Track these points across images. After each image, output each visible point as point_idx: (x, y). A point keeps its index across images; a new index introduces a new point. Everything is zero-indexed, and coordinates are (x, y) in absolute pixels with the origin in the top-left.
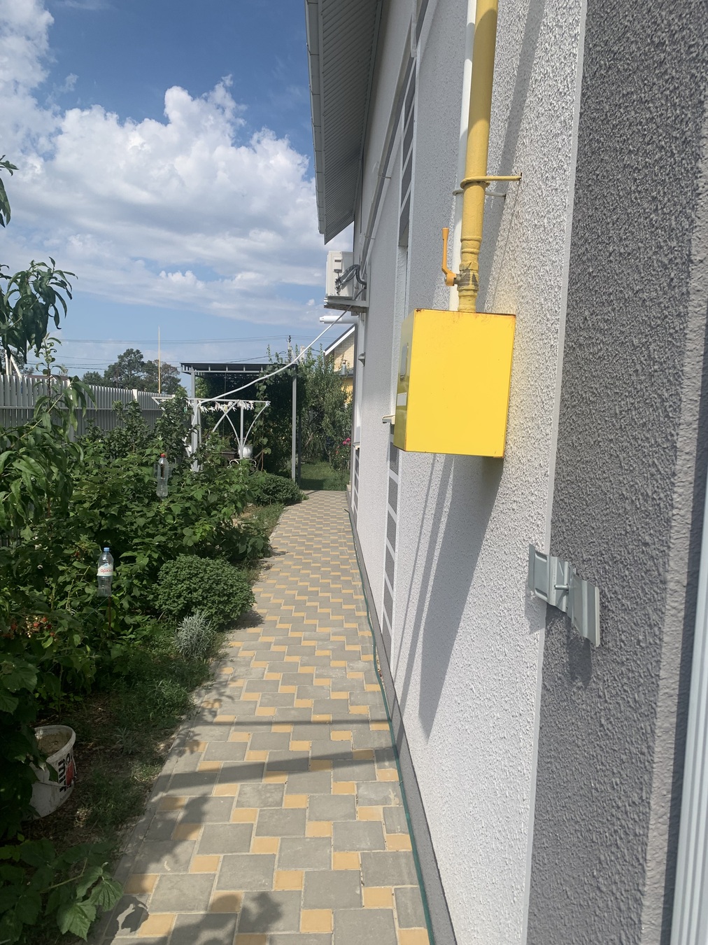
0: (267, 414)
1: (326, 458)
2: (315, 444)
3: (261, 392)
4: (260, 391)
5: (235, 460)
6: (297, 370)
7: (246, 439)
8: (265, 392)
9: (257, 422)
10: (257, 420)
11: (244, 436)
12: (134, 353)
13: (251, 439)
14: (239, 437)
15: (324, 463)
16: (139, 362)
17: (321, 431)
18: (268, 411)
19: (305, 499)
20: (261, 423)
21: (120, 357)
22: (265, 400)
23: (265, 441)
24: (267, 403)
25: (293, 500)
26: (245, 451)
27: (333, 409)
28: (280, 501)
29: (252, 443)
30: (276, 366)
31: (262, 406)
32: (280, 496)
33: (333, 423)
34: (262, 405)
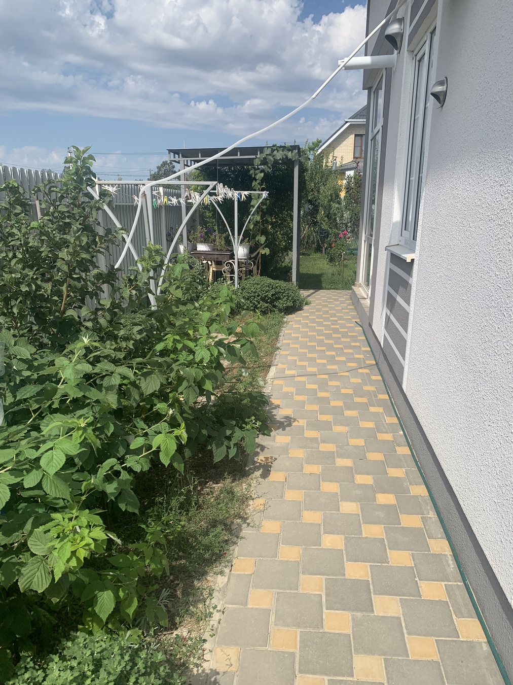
0: (264, 207)
1: (319, 249)
2: (309, 237)
3: (258, 181)
4: (256, 180)
5: (230, 261)
6: (299, 152)
7: (241, 236)
8: (263, 180)
9: (253, 217)
10: (253, 215)
11: (239, 234)
12: (168, 164)
13: (248, 236)
14: (233, 234)
15: (319, 255)
16: (172, 171)
17: (315, 223)
18: (265, 204)
19: (306, 304)
20: (258, 218)
21: (158, 168)
22: (263, 190)
23: (262, 239)
24: (265, 194)
25: (294, 307)
26: (241, 252)
27: (329, 201)
28: (280, 311)
29: (249, 241)
30: (274, 148)
31: (259, 198)
32: (280, 304)
33: (328, 216)
34: (259, 196)
